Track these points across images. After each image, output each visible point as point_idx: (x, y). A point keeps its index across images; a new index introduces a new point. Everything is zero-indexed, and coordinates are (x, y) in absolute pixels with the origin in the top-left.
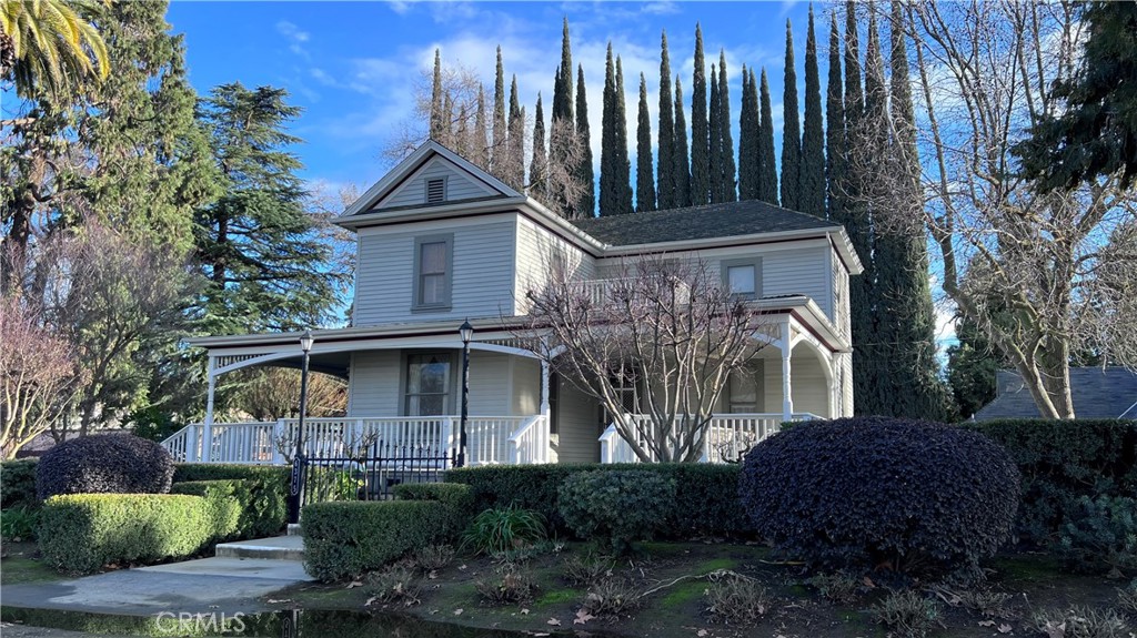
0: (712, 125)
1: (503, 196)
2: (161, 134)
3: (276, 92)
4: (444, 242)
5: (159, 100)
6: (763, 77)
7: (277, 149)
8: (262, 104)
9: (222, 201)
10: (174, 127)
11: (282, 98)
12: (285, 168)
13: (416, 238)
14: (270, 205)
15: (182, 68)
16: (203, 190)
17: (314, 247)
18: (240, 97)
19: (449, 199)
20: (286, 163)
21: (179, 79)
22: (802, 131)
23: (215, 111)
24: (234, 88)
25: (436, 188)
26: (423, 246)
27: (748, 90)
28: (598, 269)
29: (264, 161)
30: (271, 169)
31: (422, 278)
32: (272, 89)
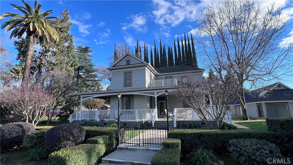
0: (163, 55)
1: (143, 63)
2: (68, 54)
3: (89, 48)
4: (130, 72)
5: (68, 47)
6: (171, 47)
7: (89, 58)
8: (86, 50)
9: (79, 66)
10: (71, 52)
11: (90, 49)
12: (90, 61)
13: (124, 72)
14: (88, 67)
15: (73, 41)
16: (76, 64)
17: (95, 75)
18: (82, 48)
19: (131, 64)
20: (90, 60)
21: (72, 43)
22: (178, 56)
23: (77, 51)
24: (81, 47)
25: (128, 62)
26: (126, 73)
27: (169, 49)
28: (156, 78)
29: (86, 60)
30: (87, 61)
31: (125, 80)
32: (88, 47)
